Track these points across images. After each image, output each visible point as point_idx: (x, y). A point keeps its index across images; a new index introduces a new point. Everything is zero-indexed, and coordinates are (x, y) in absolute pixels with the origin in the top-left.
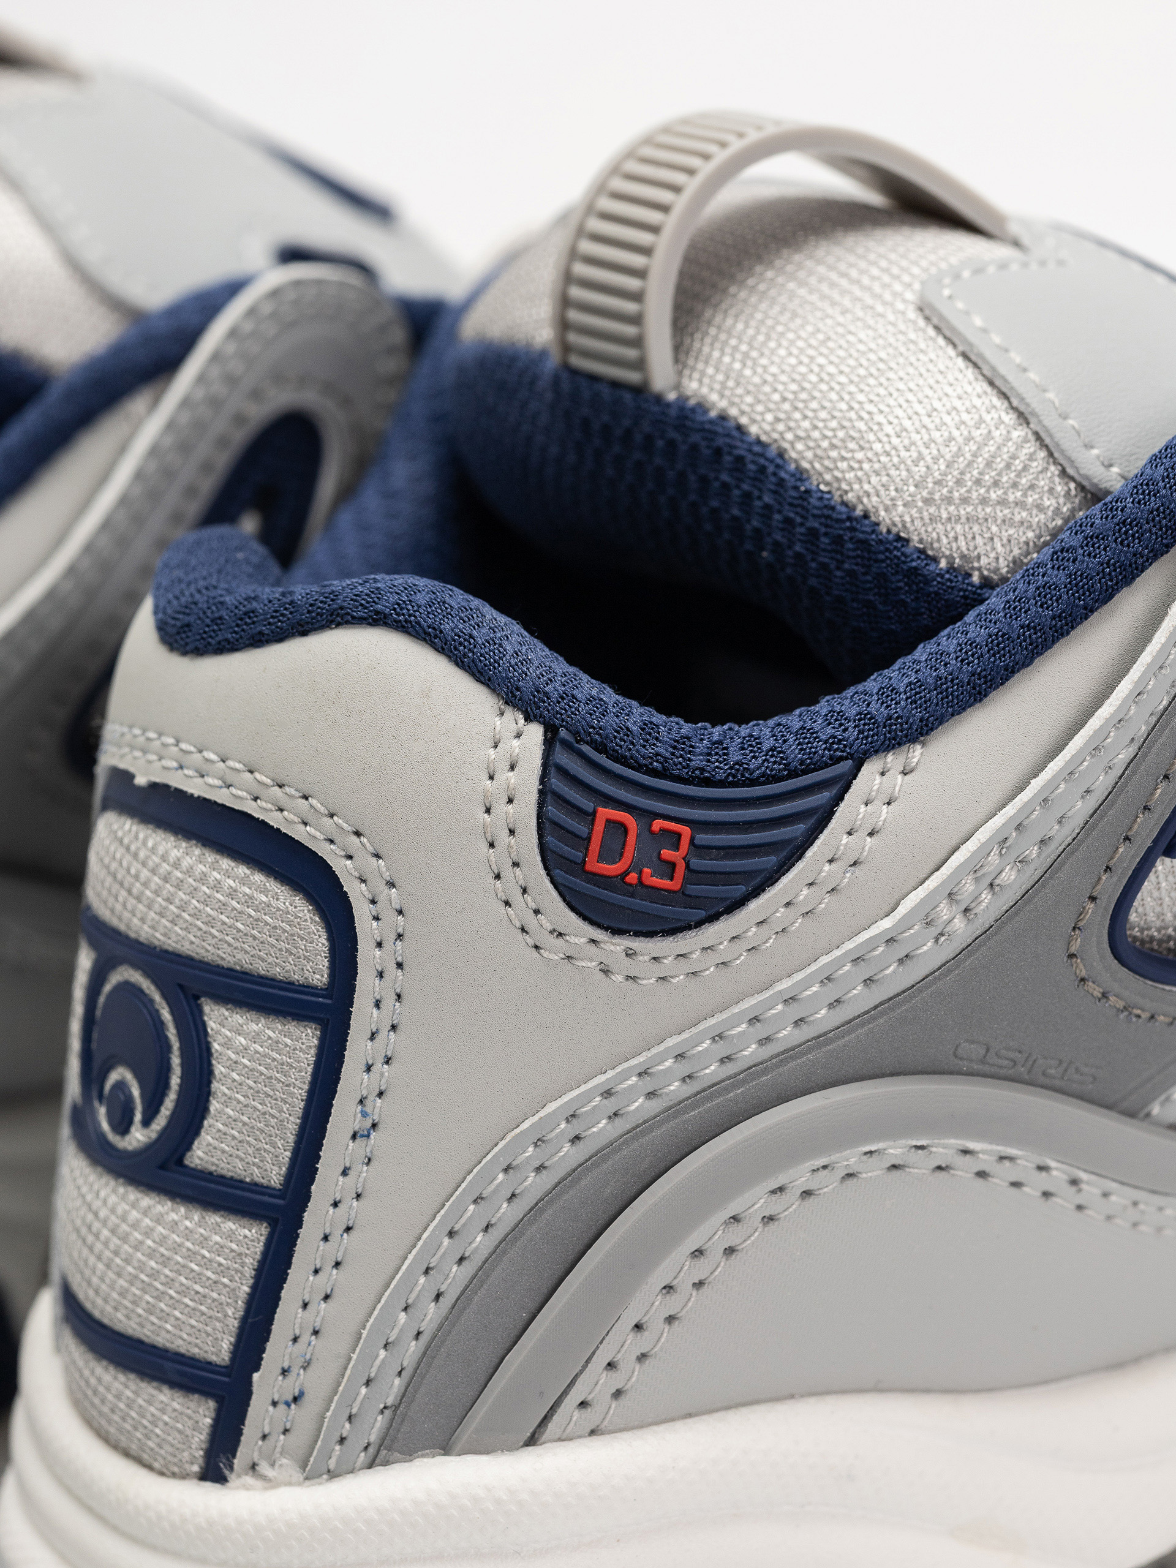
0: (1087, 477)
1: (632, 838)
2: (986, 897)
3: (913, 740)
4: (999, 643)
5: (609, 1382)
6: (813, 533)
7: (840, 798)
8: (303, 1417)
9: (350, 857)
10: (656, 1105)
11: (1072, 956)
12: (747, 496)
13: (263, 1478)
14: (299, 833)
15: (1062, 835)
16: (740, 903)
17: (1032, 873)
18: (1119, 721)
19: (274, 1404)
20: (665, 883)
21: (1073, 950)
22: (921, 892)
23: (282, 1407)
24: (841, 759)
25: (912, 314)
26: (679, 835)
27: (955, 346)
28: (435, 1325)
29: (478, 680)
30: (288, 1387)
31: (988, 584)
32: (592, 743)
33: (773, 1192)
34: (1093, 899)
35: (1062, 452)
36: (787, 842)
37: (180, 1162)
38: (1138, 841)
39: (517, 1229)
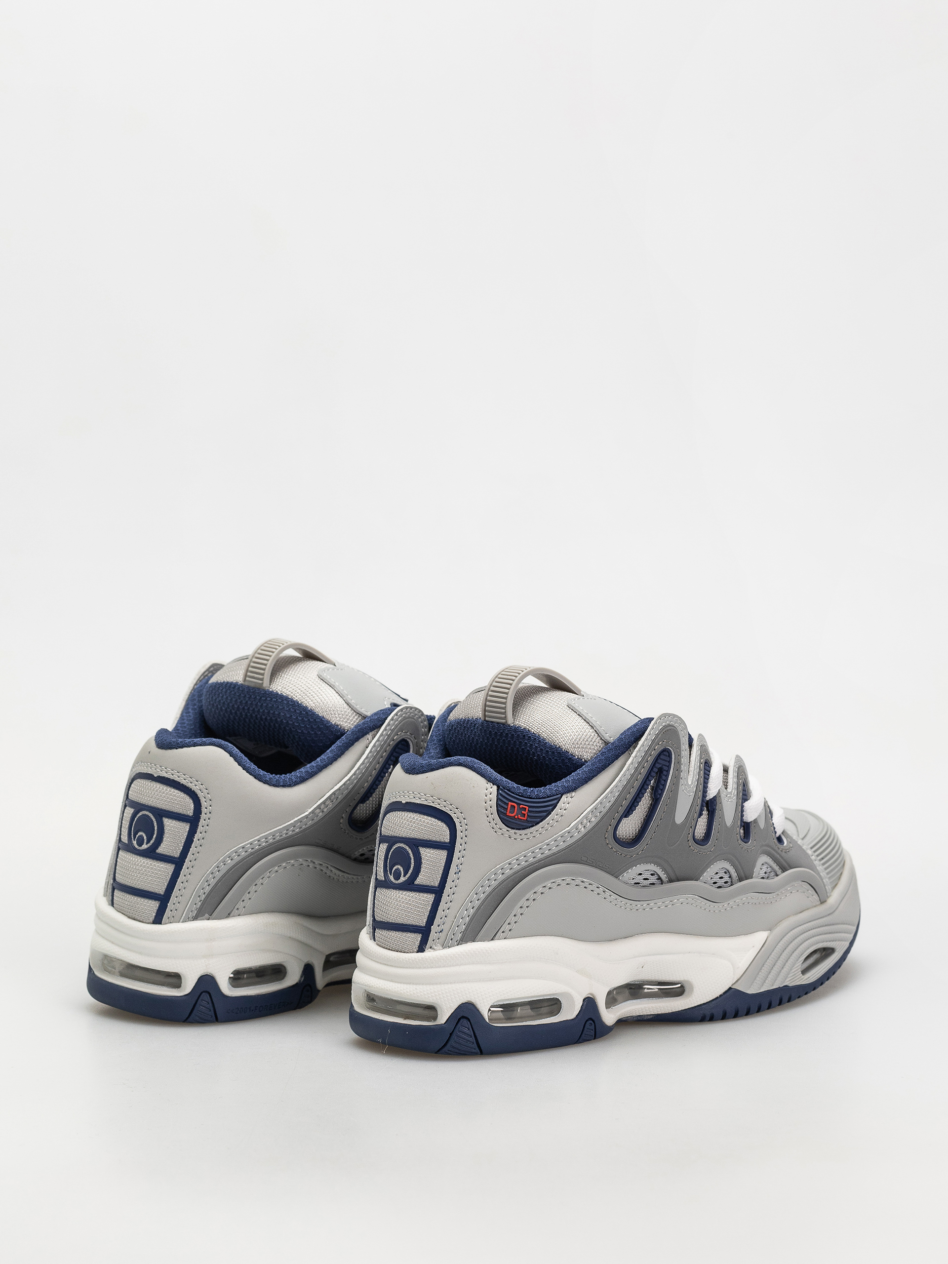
0: (606, 740)
1: (516, 809)
2: (588, 824)
3: (573, 791)
4: (591, 771)
5: (514, 919)
6: (547, 751)
7: (558, 802)
8: (442, 935)
9: (455, 813)
10: (519, 867)
11: (605, 838)
12: (531, 745)
13: (433, 949)
14: (443, 809)
15: (604, 811)
16: (538, 823)
17: (598, 819)
18: (616, 786)
19: (436, 933)
20: (523, 818)
21: (606, 837)
22: (576, 822)
23: (438, 933)
24: (558, 794)
25: (566, 707)
26: (526, 808)
27: (576, 713)
28: (472, 914)
29: (482, 777)
30: (439, 929)
31: (586, 761)
32: (507, 790)
33: (543, 887)
34: (610, 825)
35: (601, 734)
36: (548, 810)
37: (413, 883)
38: (624, 806)
39: (490, 893)
